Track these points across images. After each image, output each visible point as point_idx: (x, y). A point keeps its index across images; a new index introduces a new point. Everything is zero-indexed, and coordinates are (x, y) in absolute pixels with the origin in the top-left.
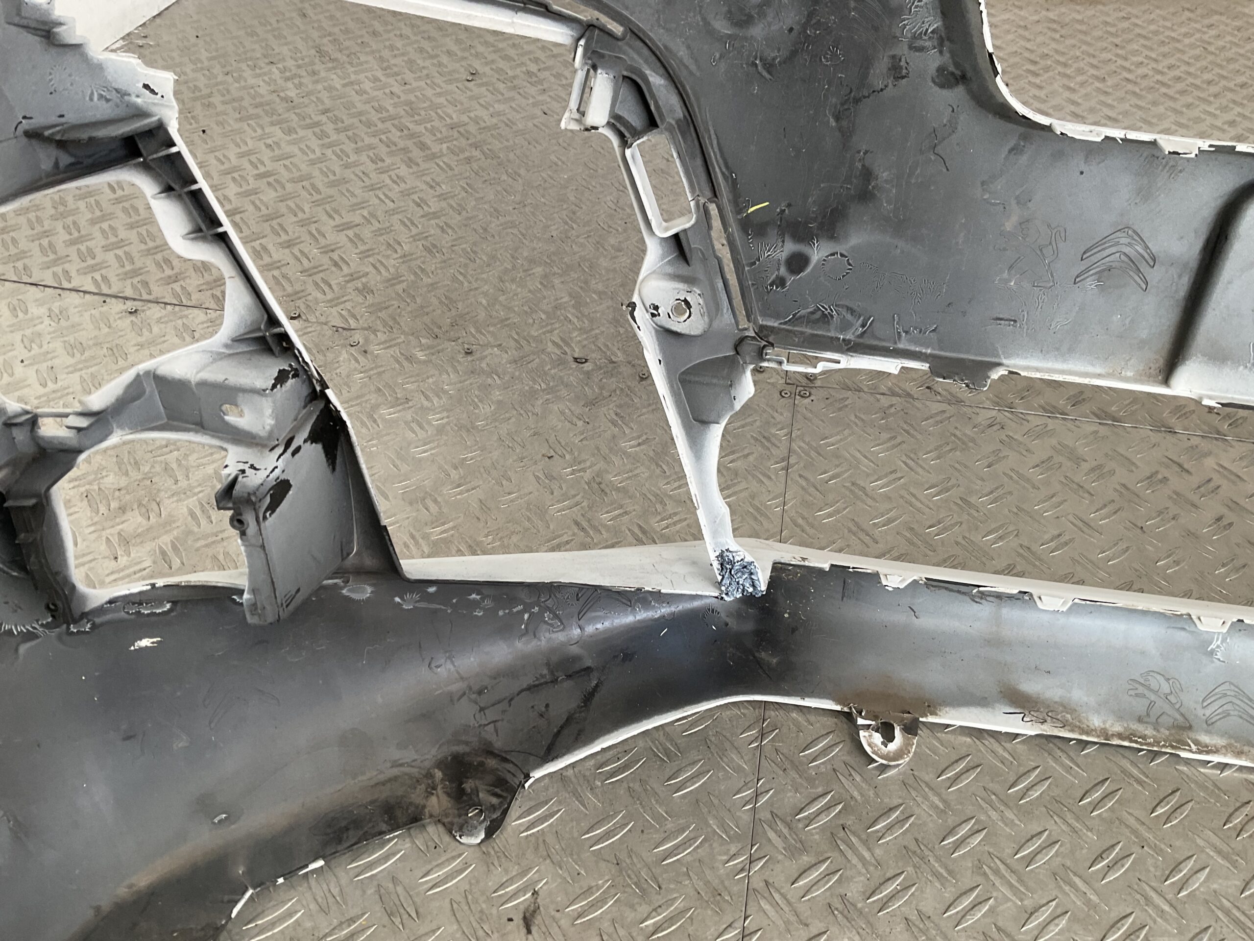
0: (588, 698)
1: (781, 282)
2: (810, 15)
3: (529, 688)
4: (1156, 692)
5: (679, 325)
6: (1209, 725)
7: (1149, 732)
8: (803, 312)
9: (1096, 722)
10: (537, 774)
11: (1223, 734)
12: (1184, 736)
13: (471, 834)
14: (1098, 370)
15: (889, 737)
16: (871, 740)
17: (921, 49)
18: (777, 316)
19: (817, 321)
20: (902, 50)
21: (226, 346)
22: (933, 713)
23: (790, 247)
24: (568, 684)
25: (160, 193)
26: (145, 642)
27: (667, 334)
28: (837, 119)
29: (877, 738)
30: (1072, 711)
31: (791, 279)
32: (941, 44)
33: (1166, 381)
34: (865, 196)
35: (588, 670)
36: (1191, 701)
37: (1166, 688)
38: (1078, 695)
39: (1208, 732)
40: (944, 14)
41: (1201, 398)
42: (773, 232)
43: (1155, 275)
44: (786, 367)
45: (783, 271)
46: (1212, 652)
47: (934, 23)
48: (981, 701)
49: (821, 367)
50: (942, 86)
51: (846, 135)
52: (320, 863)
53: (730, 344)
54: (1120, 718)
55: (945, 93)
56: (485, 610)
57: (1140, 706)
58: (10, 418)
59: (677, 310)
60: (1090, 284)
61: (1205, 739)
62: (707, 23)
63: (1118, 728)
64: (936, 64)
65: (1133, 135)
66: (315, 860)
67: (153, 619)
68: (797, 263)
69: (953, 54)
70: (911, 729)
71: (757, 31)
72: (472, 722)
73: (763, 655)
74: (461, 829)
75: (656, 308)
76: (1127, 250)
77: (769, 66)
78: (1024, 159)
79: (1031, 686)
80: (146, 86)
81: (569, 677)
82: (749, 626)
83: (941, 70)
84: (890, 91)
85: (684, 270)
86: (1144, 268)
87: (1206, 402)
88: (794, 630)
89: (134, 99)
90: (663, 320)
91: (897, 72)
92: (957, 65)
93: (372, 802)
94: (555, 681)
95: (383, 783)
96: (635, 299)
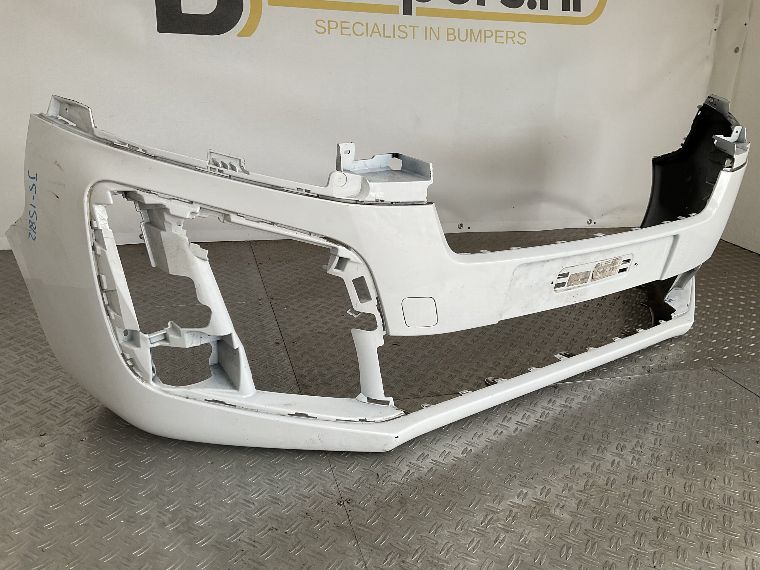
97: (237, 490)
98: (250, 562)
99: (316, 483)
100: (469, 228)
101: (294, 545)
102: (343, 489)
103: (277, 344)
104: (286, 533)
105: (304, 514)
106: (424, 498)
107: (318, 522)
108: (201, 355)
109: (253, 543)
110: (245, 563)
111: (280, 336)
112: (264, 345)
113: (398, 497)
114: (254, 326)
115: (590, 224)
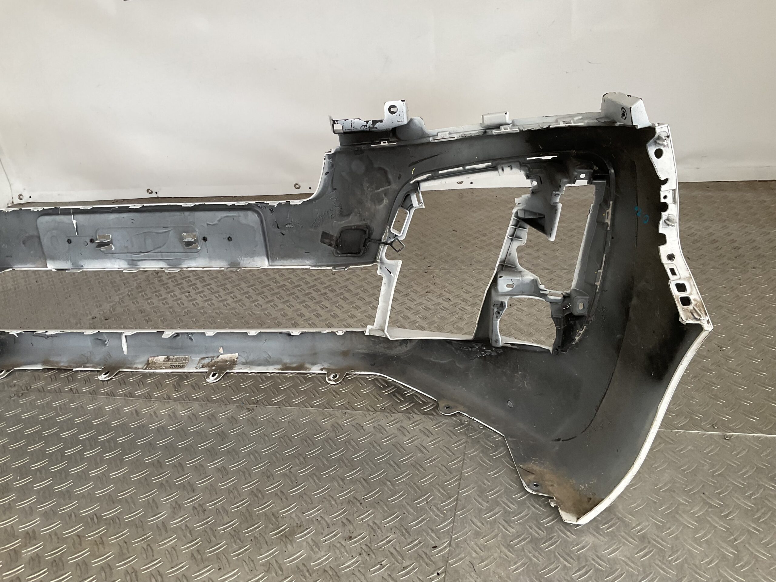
41: (53, 269)
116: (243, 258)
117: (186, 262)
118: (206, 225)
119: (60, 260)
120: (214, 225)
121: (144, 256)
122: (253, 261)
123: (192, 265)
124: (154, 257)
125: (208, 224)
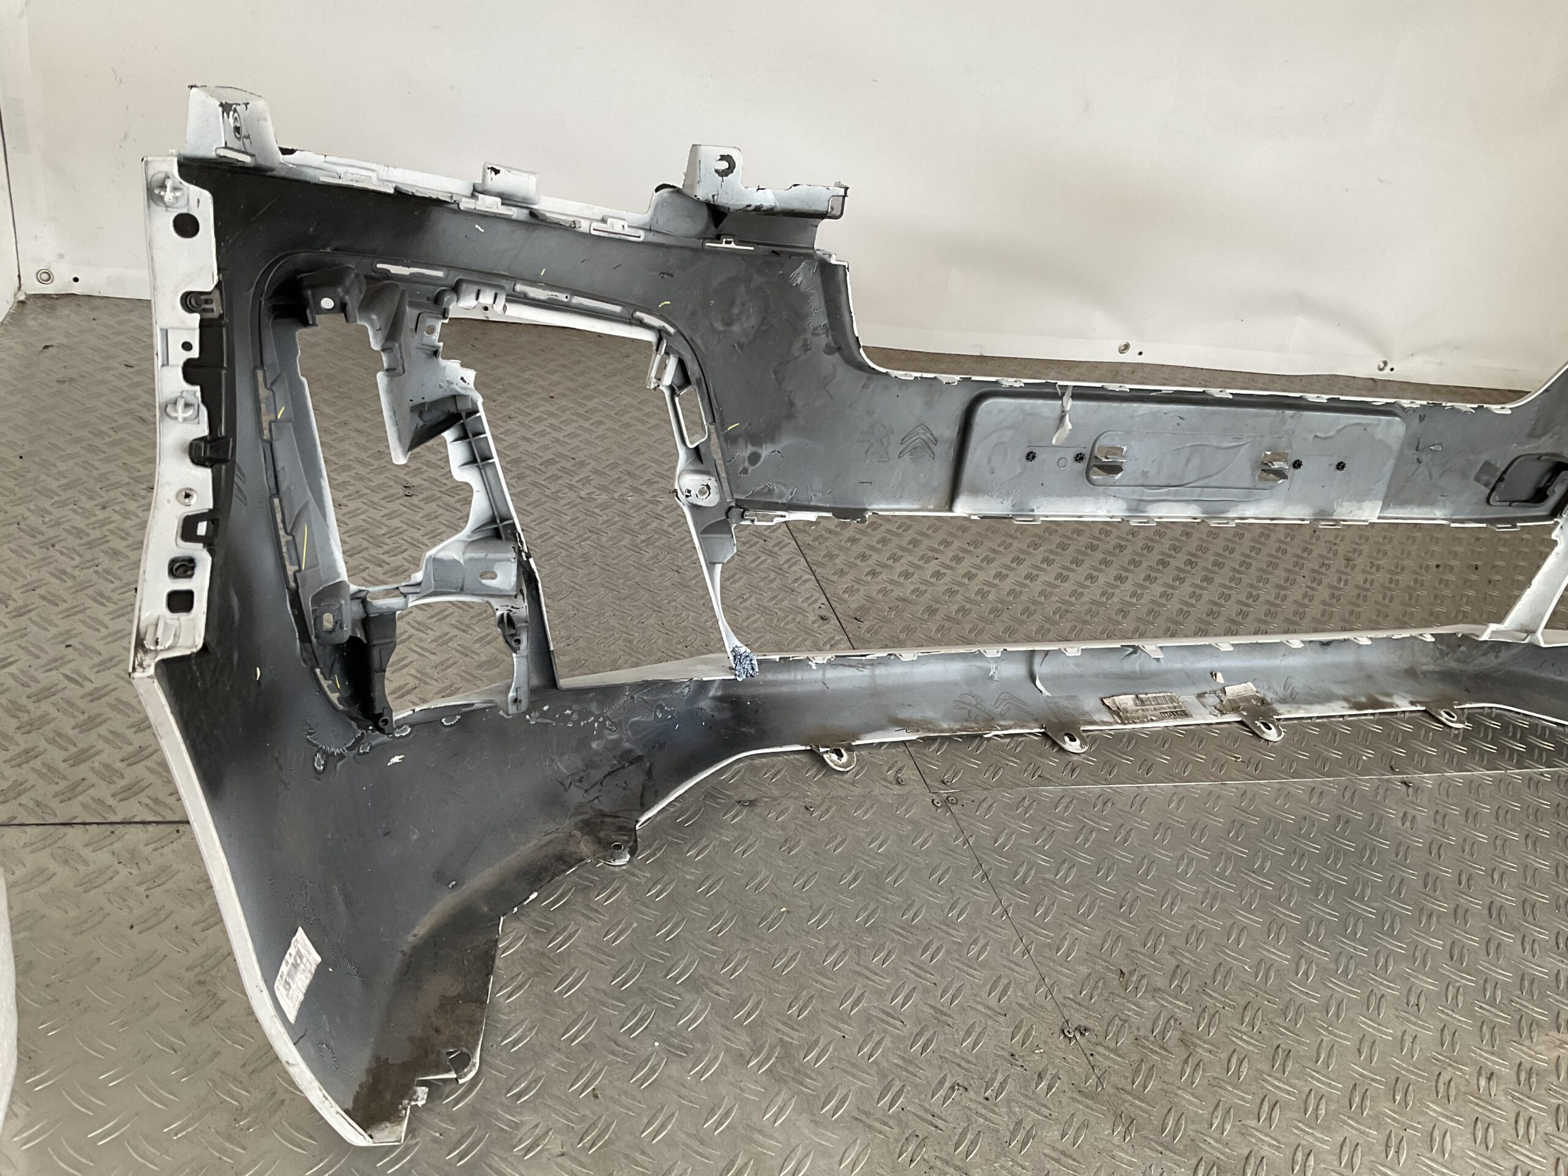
0: (649, 772)
1: (745, 471)
2: (764, 319)
3: (609, 774)
4: (970, 704)
5: (702, 501)
6: (1002, 716)
7: (974, 725)
8: (758, 489)
9: (945, 726)
10: (643, 819)
11: (1011, 719)
12: (992, 723)
13: (620, 858)
14: (916, 507)
15: (840, 755)
16: (831, 758)
17: (818, 335)
18: (744, 493)
19: (766, 494)
20: (808, 335)
21: (469, 537)
22: (858, 739)
23: (750, 449)
24: (632, 767)
25: (456, 440)
26: (396, 759)
27: (694, 507)
28: (775, 373)
29: (834, 757)
30: (931, 723)
31: (751, 469)
32: (827, 332)
33: (950, 510)
34: (790, 416)
35: (640, 758)
36: (989, 705)
37: (974, 702)
38: (930, 714)
39: (1004, 720)
40: (829, 316)
41: (970, 515)
42: (741, 441)
43: (937, 449)
44: (756, 523)
45: (746, 464)
46: (992, 677)
47: (825, 321)
48: (880, 728)
49: (777, 520)
50: (828, 354)
51: (780, 381)
52: (535, 895)
53: (723, 512)
54: (956, 721)
55: (830, 357)
56: (573, 722)
57: (965, 713)
58: (355, 594)
59: (702, 492)
60: (907, 457)
61: (1003, 723)
62: (712, 325)
63: (957, 726)
64: (824, 343)
65: (925, 375)
66: (531, 893)
67: (402, 740)
68: (754, 458)
69: (833, 337)
70: (850, 749)
71: (736, 328)
72: (583, 800)
73: (744, 729)
74: (612, 857)
75: (689, 491)
76: (923, 437)
77: (741, 346)
78: (869, 391)
79: (904, 714)
80: (462, 379)
81: (631, 763)
82: (727, 715)
83: (827, 345)
84: (803, 357)
85: (700, 467)
86: (932, 446)
87: (973, 517)
88: (756, 711)
89: (455, 386)
90: (693, 499)
91: (806, 348)
92: (835, 342)
93: (546, 856)
94: (623, 767)
95: (545, 845)
96: (677, 487)
97: (859, 985)
98: (938, 1163)
99: (1007, 981)
100: (1141, 353)
101: (1011, 1129)
102: (1062, 1000)
103: (822, 618)
104: (987, 1099)
105: (1006, 1055)
106: (1226, 1035)
107: (1040, 1077)
108: (680, 633)
109: (930, 1117)
110: (931, 1168)
111: (825, 601)
112: (798, 619)
113: (1175, 1029)
114: (762, 567)
115: (1381, 369)
116: (1345, 504)
117: (1241, 507)
118: (1310, 438)
119: (991, 496)
120: (1326, 438)
121: (1168, 493)
122: (1360, 508)
123: (1247, 515)
124: (1184, 495)
125: (1316, 436)
